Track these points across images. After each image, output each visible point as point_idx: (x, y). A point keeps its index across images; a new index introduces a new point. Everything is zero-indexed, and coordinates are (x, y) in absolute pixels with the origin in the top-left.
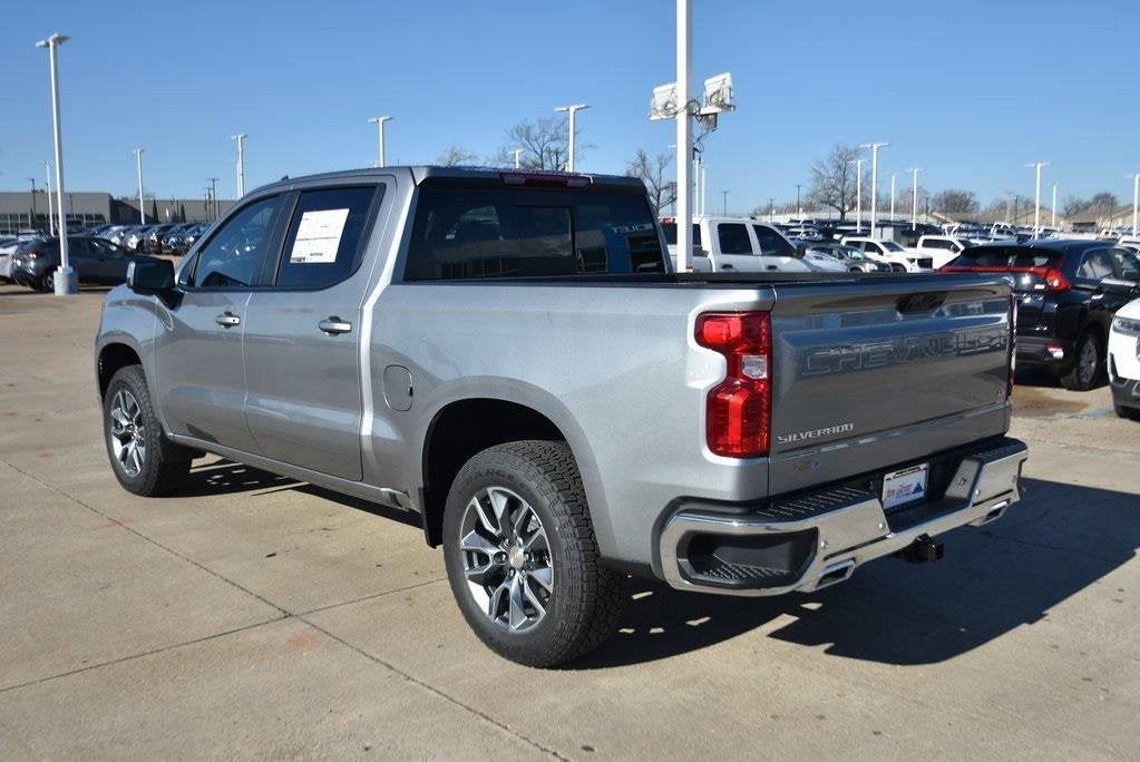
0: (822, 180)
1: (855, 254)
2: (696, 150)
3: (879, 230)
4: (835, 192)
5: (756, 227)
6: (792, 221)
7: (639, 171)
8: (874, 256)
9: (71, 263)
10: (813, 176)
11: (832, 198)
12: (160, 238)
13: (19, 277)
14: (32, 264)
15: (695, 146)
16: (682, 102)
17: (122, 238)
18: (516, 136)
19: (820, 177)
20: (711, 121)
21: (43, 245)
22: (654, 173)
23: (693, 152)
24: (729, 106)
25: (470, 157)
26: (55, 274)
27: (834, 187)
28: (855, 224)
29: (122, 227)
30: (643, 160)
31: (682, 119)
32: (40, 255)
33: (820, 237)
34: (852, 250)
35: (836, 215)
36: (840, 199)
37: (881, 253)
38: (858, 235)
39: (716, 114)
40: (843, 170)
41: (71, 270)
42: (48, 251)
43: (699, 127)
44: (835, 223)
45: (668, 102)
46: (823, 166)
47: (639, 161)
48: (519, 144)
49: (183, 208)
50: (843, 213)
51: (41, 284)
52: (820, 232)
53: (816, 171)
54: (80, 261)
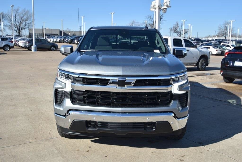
0: (221, 29)
1: (224, 48)
2: (161, 18)
3: (232, 42)
4: (224, 32)
5: (184, 40)
6: (212, 39)
7: (176, 26)
8: (228, 48)
9: (35, 44)
10: (219, 28)
11: (223, 34)
12: (64, 39)
13: (25, 47)
14: (27, 44)
15: (161, 17)
16: (157, 5)
17: (56, 39)
18: (148, 18)
19: (220, 29)
20: (165, 10)
21: (30, 40)
22: (180, 27)
23: (160, 18)
24: (169, 6)
25: (137, 23)
26: (32, 47)
27: (224, 31)
28: (227, 40)
29: (57, 37)
30: (178, 24)
31: (157, 10)
32: (29, 42)
33: (218, 43)
34: (223, 47)
35: (224, 38)
36: (225, 34)
37: (230, 47)
38: (227, 43)
39: (166, 9)
40: (226, 27)
41: (35, 46)
42: (31, 42)
43: (162, 12)
44: (223, 40)
45: (154, 6)
46: (221, 26)
47: (176, 24)
48: (149, 20)
49: (75, 33)
50: (226, 38)
51: (29, 49)
52: (218, 42)
53: (219, 27)
54: (38, 44)
